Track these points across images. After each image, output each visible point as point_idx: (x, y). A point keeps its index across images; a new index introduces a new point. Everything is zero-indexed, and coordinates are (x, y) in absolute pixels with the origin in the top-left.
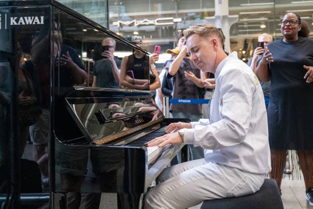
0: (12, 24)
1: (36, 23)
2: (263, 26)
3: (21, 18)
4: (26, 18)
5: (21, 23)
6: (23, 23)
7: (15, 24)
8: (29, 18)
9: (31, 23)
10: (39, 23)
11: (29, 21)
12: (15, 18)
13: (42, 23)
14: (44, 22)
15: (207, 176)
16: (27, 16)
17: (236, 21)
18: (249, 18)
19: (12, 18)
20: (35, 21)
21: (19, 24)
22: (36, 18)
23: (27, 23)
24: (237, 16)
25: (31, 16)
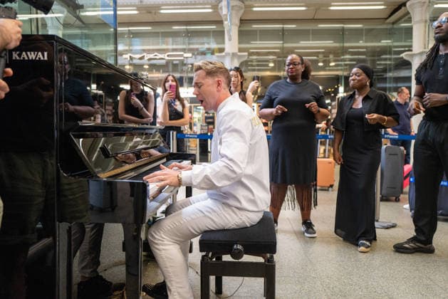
0: (14, 58)
1: (40, 58)
2: (271, 65)
3: (24, 53)
4: (29, 53)
5: (24, 58)
6: (26, 58)
7: (18, 58)
8: (32, 53)
9: (34, 58)
10: (42, 59)
11: (32, 56)
12: (18, 53)
13: (46, 58)
14: (48, 57)
15: (206, 213)
16: (30, 51)
17: (245, 59)
18: (258, 56)
19: (14, 53)
20: (38, 57)
21: (22, 58)
22: (40, 53)
23: (30, 58)
24: (246, 54)
25: (34, 51)
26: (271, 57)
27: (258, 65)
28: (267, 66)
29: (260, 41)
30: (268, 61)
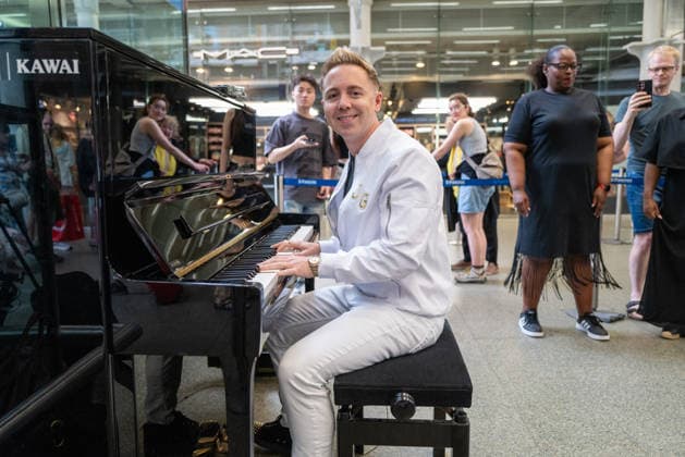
0: (20, 71)
1: (65, 71)
3: (37, 62)
4: (45, 61)
5: (37, 70)
6: (41, 71)
7: (26, 71)
8: (52, 61)
9: (55, 71)
10: (69, 71)
11: (51, 66)
12: (26, 61)
13: (76, 71)
14: (80, 69)
18: (400, 50)
19: (19, 61)
20: (62, 68)
21: (33, 72)
22: (65, 62)
23: (49, 72)
24: (383, 48)
25: (55, 59)
26: (420, 53)
27: (400, 66)
28: (414, 65)
29: (403, 27)
30: (415, 59)
